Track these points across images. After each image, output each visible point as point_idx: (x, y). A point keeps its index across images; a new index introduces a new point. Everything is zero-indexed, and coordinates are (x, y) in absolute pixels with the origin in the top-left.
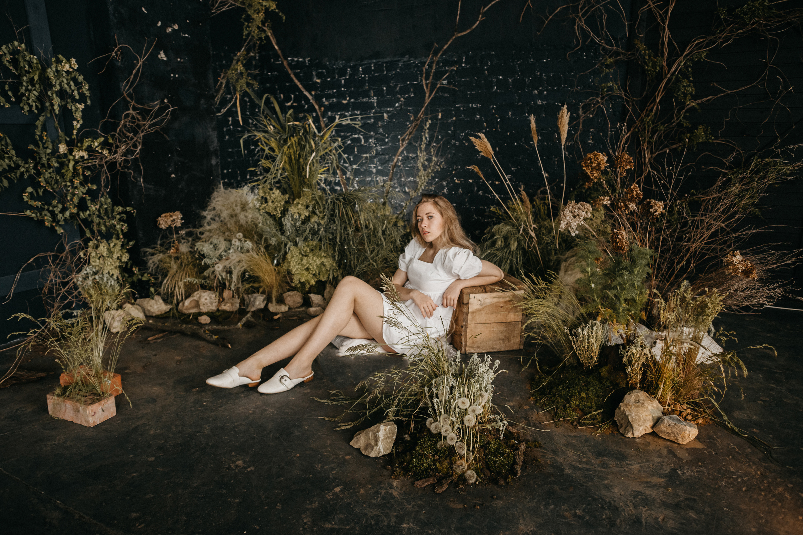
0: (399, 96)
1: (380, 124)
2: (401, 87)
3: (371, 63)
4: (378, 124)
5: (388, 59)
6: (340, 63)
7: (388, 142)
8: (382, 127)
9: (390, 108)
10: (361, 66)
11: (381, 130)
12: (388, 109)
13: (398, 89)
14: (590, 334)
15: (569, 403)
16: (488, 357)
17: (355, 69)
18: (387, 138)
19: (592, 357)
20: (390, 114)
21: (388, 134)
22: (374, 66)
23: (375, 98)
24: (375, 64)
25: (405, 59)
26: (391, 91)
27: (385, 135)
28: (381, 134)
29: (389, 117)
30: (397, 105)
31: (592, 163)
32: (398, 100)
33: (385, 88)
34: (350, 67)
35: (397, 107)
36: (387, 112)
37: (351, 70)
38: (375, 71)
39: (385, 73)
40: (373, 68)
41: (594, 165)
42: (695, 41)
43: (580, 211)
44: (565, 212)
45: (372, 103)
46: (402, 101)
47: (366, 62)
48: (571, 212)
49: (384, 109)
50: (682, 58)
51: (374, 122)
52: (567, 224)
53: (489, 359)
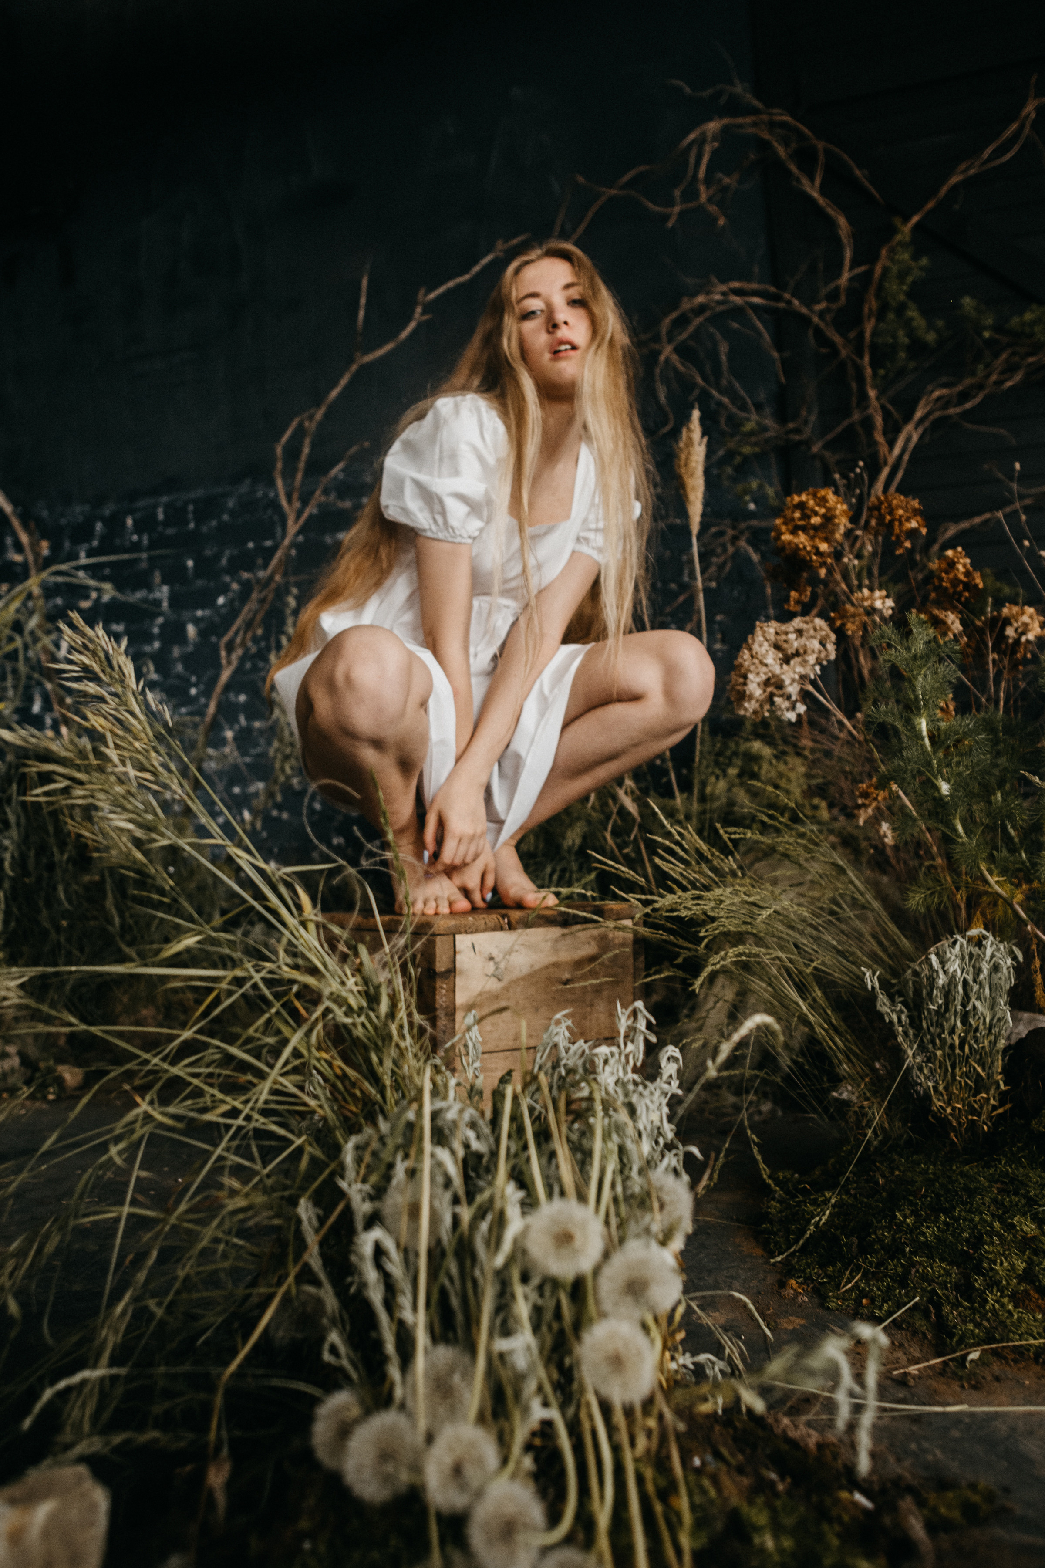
0: (227, 579)
1: (176, 652)
2: (230, 560)
3: (155, 507)
4: (170, 652)
5: (199, 493)
6: (79, 511)
7: (196, 698)
8: (186, 659)
9: (203, 608)
10: (131, 512)
11: (179, 668)
12: (199, 613)
13: (224, 561)
14: (970, 978)
15: (979, 1270)
16: (635, 1013)
17: (114, 524)
18: (195, 685)
19: (980, 1085)
20: (202, 625)
21: (199, 677)
22: (165, 513)
23: (165, 589)
24: (167, 507)
25: (245, 487)
26: (206, 568)
27: (188, 680)
28: (179, 676)
29: (201, 633)
30: (221, 600)
31: (806, 517)
32: (224, 589)
33: (190, 563)
34: (103, 519)
35: (224, 606)
36: (196, 621)
37: (105, 524)
38: (166, 523)
39: (192, 525)
40: (161, 516)
41: (816, 520)
42: (932, 391)
43: (803, 641)
44: (756, 647)
45: (157, 603)
46: (234, 591)
47: (141, 503)
48: (777, 647)
49: (186, 614)
50: (909, 428)
51: (161, 649)
52: (767, 683)
53: (642, 1025)
